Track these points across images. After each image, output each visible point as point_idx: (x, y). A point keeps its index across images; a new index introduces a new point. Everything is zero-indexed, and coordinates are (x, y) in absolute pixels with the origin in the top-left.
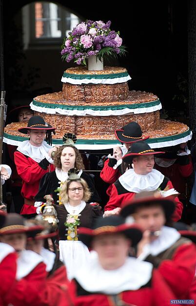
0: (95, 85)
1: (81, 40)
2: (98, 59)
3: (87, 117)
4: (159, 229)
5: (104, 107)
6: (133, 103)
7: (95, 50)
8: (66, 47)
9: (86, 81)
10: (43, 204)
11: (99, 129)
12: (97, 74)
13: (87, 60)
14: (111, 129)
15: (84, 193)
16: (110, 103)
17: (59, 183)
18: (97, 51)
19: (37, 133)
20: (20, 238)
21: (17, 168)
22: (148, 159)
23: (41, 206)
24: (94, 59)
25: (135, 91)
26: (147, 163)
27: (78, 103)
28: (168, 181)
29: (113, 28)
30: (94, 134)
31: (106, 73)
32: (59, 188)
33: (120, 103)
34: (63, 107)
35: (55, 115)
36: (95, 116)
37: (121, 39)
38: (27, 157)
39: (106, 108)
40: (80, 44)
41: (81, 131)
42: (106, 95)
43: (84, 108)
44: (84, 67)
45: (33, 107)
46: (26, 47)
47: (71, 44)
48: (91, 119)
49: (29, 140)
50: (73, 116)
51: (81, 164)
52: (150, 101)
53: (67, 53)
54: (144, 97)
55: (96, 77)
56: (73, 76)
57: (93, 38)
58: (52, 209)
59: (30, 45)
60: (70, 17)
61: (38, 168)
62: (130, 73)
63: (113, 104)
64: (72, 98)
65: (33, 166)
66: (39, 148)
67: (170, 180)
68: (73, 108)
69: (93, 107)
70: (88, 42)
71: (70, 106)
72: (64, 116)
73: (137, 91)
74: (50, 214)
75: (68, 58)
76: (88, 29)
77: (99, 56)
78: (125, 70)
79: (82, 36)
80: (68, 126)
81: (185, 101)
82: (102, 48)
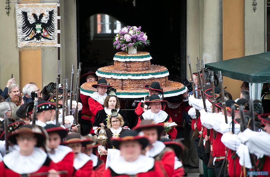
0: (132, 62)
1: (125, 37)
2: (134, 48)
3: (129, 80)
4: (154, 142)
5: (138, 74)
6: (154, 72)
7: (132, 43)
8: (116, 41)
9: (128, 60)
10: (98, 128)
11: (135, 87)
12: (133, 56)
13: (127, 48)
14: (142, 86)
15: (120, 123)
16: (141, 72)
17: (107, 115)
18: (133, 43)
19: (102, 88)
20: (78, 146)
21: (90, 107)
22: (156, 105)
23: (97, 129)
24: (132, 48)
25: (153, 65)
26: (155, 106)
27: (123, 72)
28: (170, 117)
29: (142, 30)
30: (133, 89)
31: (139, 55)
32: (107, 118)
33: (147, 72)
34: (115, 74)
35: (110, 79)
36: (133, 80)
37: (147, 36)
38: (96, 101)
39: (139, 75)
40: (124, 40)
41: (125, 88)
42: (139, 67)
43: (127, 75)
44: (126, 52)
45: (97, 74)
46: (92, 39)
47: (119, 39)
48: (131, 81)
49: (98, 91)
50: (121, 79)
51: (119, 106)
52: (163, 71)
53: (117, 44)
54: (159, 69)
55: (133, 57)
56: (120, 57)
57: (131, 36)
58: (104, 131)
59: (94, 37)
60: (116, 22)
61: (102, 108)
62: (151, 55)
63: (143, 72)
64: (119, 69)
65: (99, 107)
66: (102, 96)
67: (171, 117)
68: (121, 75)
69: (132, 74)
70: (129, 38)
71: (119, 74)
72: (116, 79)
73: (154, 65)
74: (103, 134)
75: (117, 47)
76: (129, 30)
77: (134, 46)
78: (149, 54)
79: (125, 35)
80: (118, 85)
81: (179, 69)
82: (137, 41)
